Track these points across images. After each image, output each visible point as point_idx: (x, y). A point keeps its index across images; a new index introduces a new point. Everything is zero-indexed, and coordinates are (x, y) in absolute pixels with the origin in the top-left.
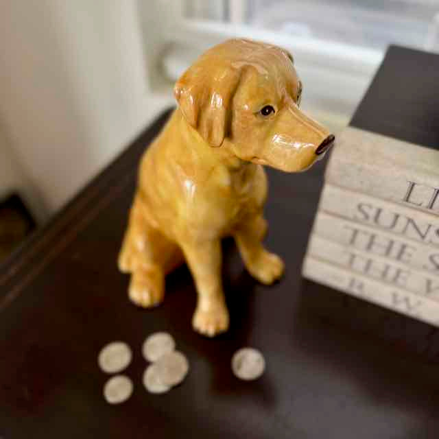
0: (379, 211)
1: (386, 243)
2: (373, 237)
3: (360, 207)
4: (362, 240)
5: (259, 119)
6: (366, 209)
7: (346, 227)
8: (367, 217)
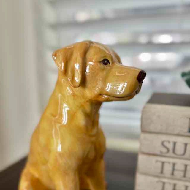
0: (175, 143)
1: (183, 168)
2: (174, 164)
3: (163, 144)
4: (168, 168)
5: (102, 66)
6: (166, 144)
7: (157, 161)
8: (168, 150)
